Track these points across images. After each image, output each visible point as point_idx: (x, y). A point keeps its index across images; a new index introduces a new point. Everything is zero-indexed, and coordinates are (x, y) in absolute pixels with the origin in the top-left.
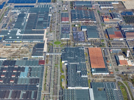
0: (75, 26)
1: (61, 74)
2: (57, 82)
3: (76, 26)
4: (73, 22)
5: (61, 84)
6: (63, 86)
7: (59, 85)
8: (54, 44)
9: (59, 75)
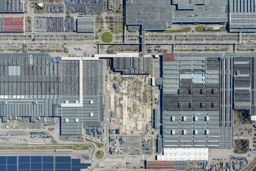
0: (41, 8)
1: (193, 31)
2: (211, 36)
3: (41, 5)
4: (24, 10)
5: (216, 30)
6: (219, 29)
7: (218, 34)
8: (111, 43)
9: (196, 33)
